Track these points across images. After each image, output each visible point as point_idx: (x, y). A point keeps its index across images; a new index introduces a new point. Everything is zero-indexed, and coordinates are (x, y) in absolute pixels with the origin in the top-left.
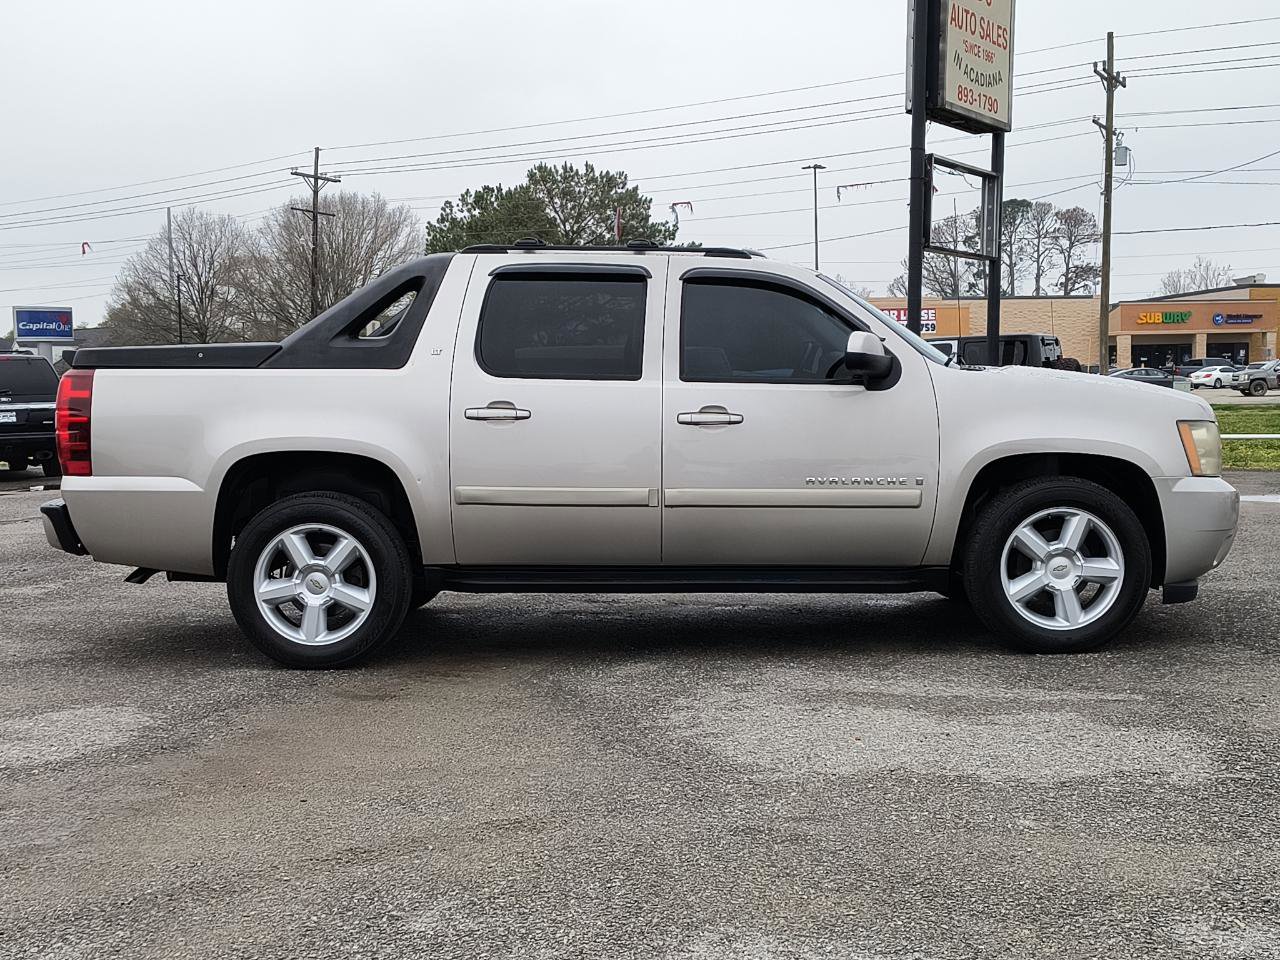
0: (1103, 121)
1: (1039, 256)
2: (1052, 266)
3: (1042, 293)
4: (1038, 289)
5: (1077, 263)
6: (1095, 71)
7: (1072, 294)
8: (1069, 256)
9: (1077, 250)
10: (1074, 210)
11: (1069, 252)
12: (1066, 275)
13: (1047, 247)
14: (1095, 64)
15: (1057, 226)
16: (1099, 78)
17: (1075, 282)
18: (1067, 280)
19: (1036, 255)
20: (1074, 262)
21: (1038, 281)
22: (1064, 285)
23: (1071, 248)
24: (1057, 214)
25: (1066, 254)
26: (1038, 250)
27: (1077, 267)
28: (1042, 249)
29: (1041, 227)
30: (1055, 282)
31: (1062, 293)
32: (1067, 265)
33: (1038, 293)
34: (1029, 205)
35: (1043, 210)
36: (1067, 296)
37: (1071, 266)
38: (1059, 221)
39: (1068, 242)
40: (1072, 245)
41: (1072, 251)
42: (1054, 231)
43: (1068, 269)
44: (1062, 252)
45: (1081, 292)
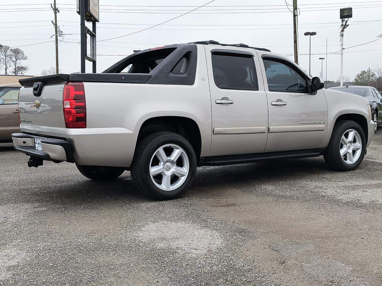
0: (54, 22)
1: (6, 63)
2: (10, 66)
3: (7, 74)
4: (6, 73)
5: (19, 66)
6: (51, 6)
7: (17, 75)
8: (16, 63)
9: (18, 62)
10: (17, 49)
11: (16, 62)
12: (15, 69)
13: (8, 60)
14: (51, 4)
15: (11, 54)
16: (52, 9)
17: (18, 72)
18: (16, 70)
19: (5, 62)
20: (18, 65)
21: (6, 71)
22: (15, 72)
23: (16, 61)
24: (11, 50)
25: (15, 63)
26: (5, 61)
27: (18, 67)
28: (7, 61)
29: (6, 53)
30: (12, 71)
31: (14, 74)
32: (15, 66)
33: (6, 74)
34: (2, 46)
35: (7, 48)
36: (16, 75)
37: (16, 66)
38: (12, 52)
39: (15, 59)
40: (16, 60)
41: (17, 62)
42: (10, 55)
43: (16, 67)
44: (13, 62)
45: (20, 74)
